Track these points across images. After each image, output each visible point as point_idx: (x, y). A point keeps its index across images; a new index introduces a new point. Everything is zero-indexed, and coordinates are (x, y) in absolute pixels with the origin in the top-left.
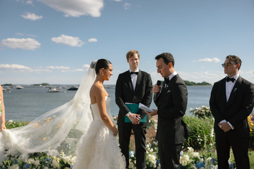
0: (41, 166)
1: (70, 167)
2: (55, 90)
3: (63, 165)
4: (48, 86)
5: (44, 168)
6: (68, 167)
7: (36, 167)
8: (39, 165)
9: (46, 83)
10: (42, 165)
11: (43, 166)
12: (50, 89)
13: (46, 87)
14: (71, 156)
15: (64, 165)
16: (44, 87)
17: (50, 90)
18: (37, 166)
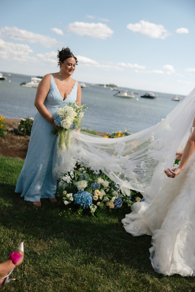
0: (110, 189)
1: (143, 198)
2: (126, 95)
3: (134, 193)
4: (115, 88)
5: (113, 192)
6: (140, 198)
7: (105, 189)
8: (108, 188)
9: (113, 85)
10: (111, 187)
11: (112, 189)
12: (119, 92)
13: (114, 90)
14: (145, 185)
15: (136, 194)
16: (112, 89)
17: (119, 95)
18: (106, 187)
